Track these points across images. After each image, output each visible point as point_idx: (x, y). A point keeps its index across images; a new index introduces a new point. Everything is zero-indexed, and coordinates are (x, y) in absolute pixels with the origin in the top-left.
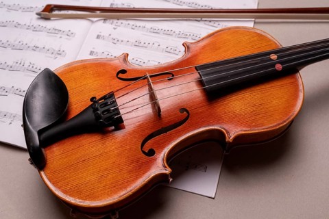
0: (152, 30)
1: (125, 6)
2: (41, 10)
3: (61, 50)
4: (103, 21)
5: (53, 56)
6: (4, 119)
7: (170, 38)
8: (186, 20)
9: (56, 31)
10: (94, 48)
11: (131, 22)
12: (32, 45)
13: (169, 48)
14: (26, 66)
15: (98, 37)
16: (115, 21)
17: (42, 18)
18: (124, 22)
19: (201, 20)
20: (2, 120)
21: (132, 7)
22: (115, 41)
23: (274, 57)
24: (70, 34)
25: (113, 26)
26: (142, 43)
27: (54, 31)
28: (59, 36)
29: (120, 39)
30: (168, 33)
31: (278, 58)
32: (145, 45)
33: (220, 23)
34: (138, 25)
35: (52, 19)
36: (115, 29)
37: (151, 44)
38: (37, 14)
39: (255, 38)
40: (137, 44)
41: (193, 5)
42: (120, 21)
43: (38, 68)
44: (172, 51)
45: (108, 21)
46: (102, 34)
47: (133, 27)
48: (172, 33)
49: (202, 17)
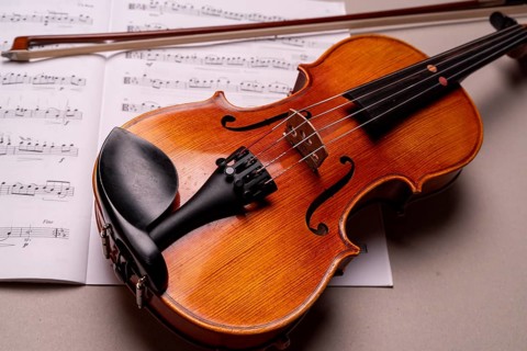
0: (208, 61)
1: (153, 29)
2: (10, 48)
3: (72, 110)
4: (124, 55)
5: (60, 120)
6: (10, 240)
7: (241, 69)
8: (255, 40)
9: (50, 80)
10: (126, 99)
11: (173, 52)
12: (12, 107)
13: (246, 84)
14: (16, 143)
15: (126, 80)
16: (146, 53)
17: (12, 61)
18: (160, 52)
19: (276, 38)
20: (5, 242)
21: (164, 28)
22: (156, 84)
23: (432, 68)
24: (77, 82)
25: (145, 61)
26: (201, 82)
27: (44, 80)
28: (57, 86)
29: (164, 79)
30: (235, 62)
31: (439, 68)
32: (206, 85)
33: (305, 39)
34: (185, 56)
35: (31, 60)
36: (149, 65)
37: (215, 82)
38: (4, 55)
39: (391, 49)
40: (193, 84)
41: (257, 18)
42: (153, 53)
43: (41, 144)
44: (251, 88)
45: (133, 53)
46: (131, 76)
47: (178, 59)
48: (241, 61)
49: (276, 34)
